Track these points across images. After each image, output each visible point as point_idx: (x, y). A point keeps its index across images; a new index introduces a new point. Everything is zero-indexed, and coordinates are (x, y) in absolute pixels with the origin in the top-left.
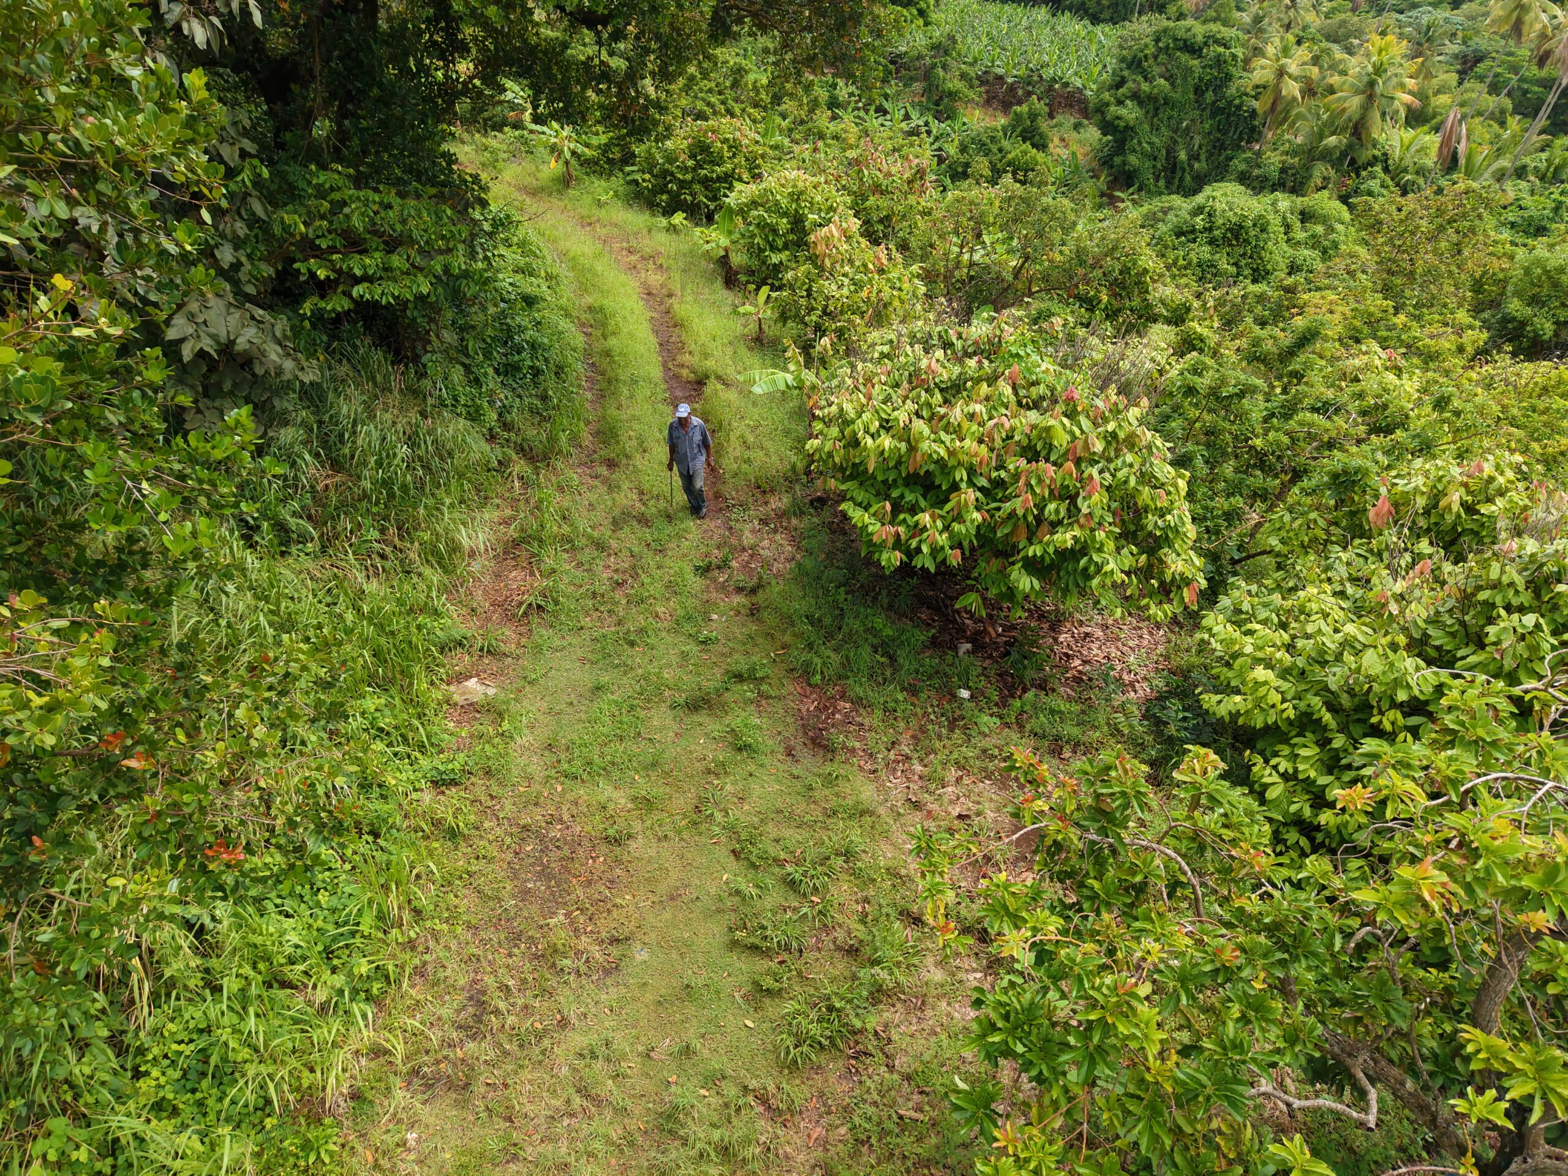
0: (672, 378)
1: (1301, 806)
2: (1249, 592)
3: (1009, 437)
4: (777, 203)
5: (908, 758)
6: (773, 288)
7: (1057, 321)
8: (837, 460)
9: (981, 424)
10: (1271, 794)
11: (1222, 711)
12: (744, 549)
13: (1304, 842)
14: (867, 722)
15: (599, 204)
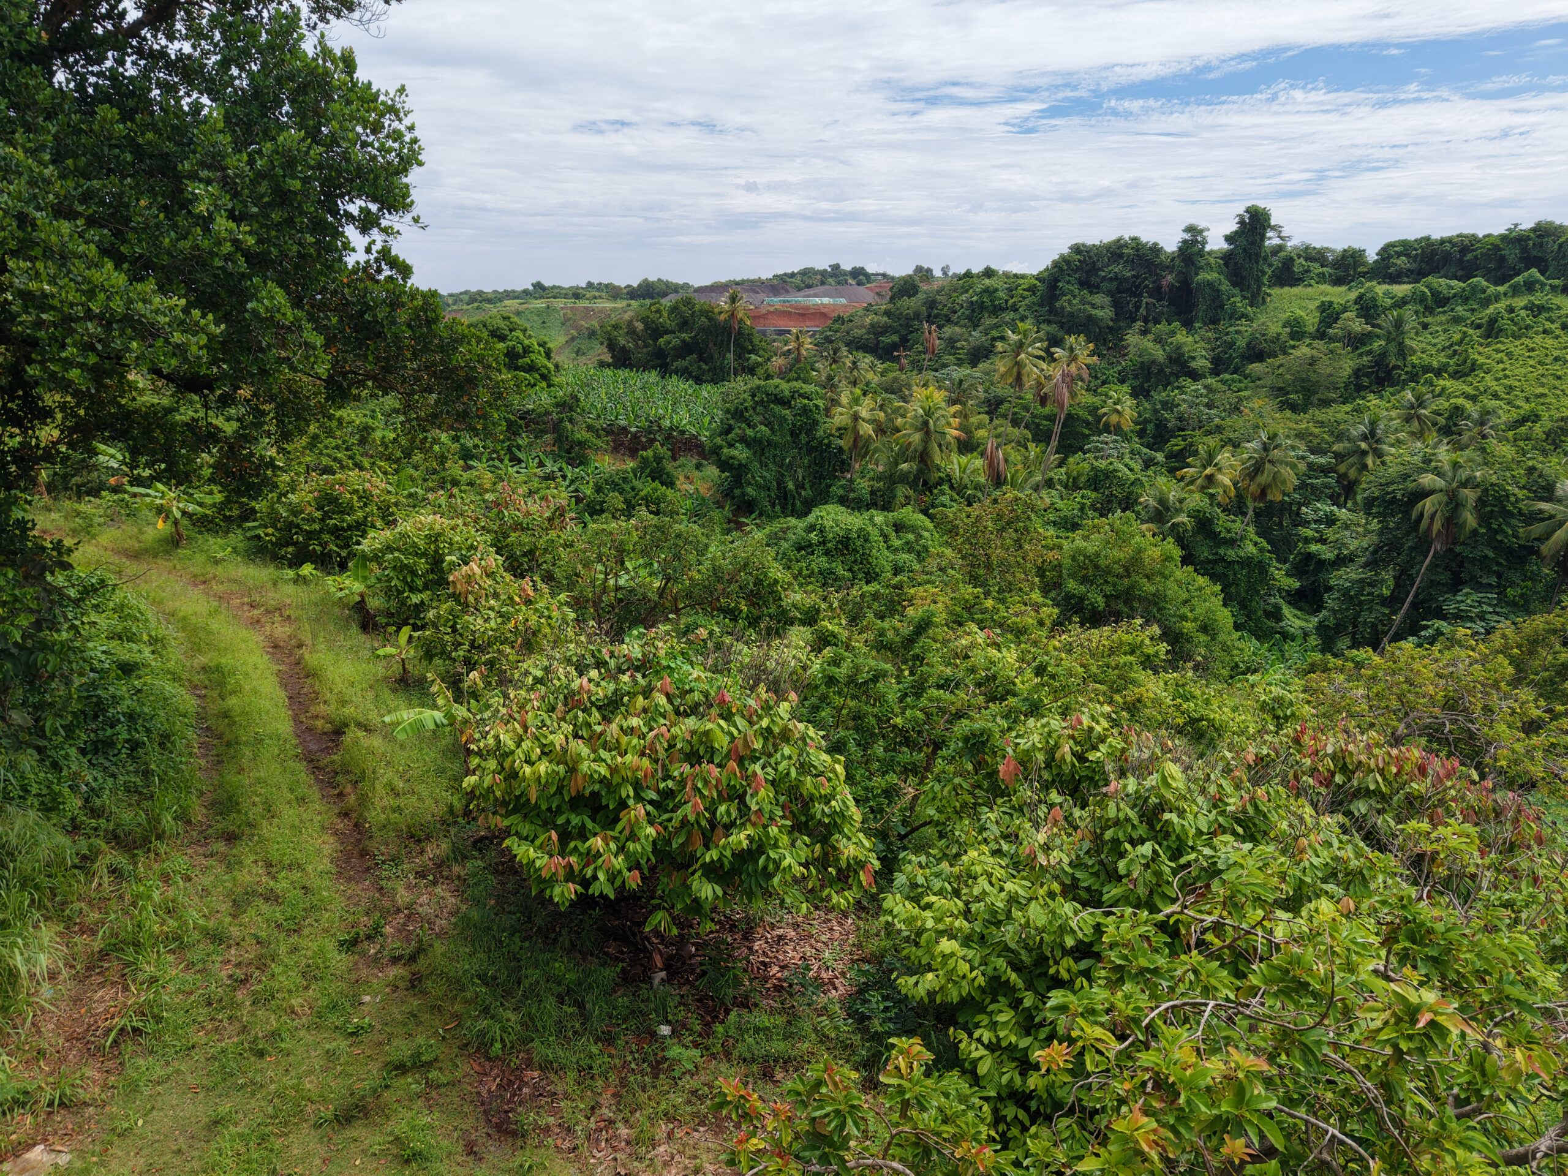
0: (303, 730)
1: (1009, 1075)
2: (921, 866)
3: (671, 746)
4: (415, 545)
5: (611, 1122)
6: (416, 628)
7: (703, 633)
8: (498, 794)
9: (643, 736)
10: (983, 1069)
11: (921, 991)
12: (398, 911)
13: (1022, 1115)
14: (559, 1089)
15: (216, 562)
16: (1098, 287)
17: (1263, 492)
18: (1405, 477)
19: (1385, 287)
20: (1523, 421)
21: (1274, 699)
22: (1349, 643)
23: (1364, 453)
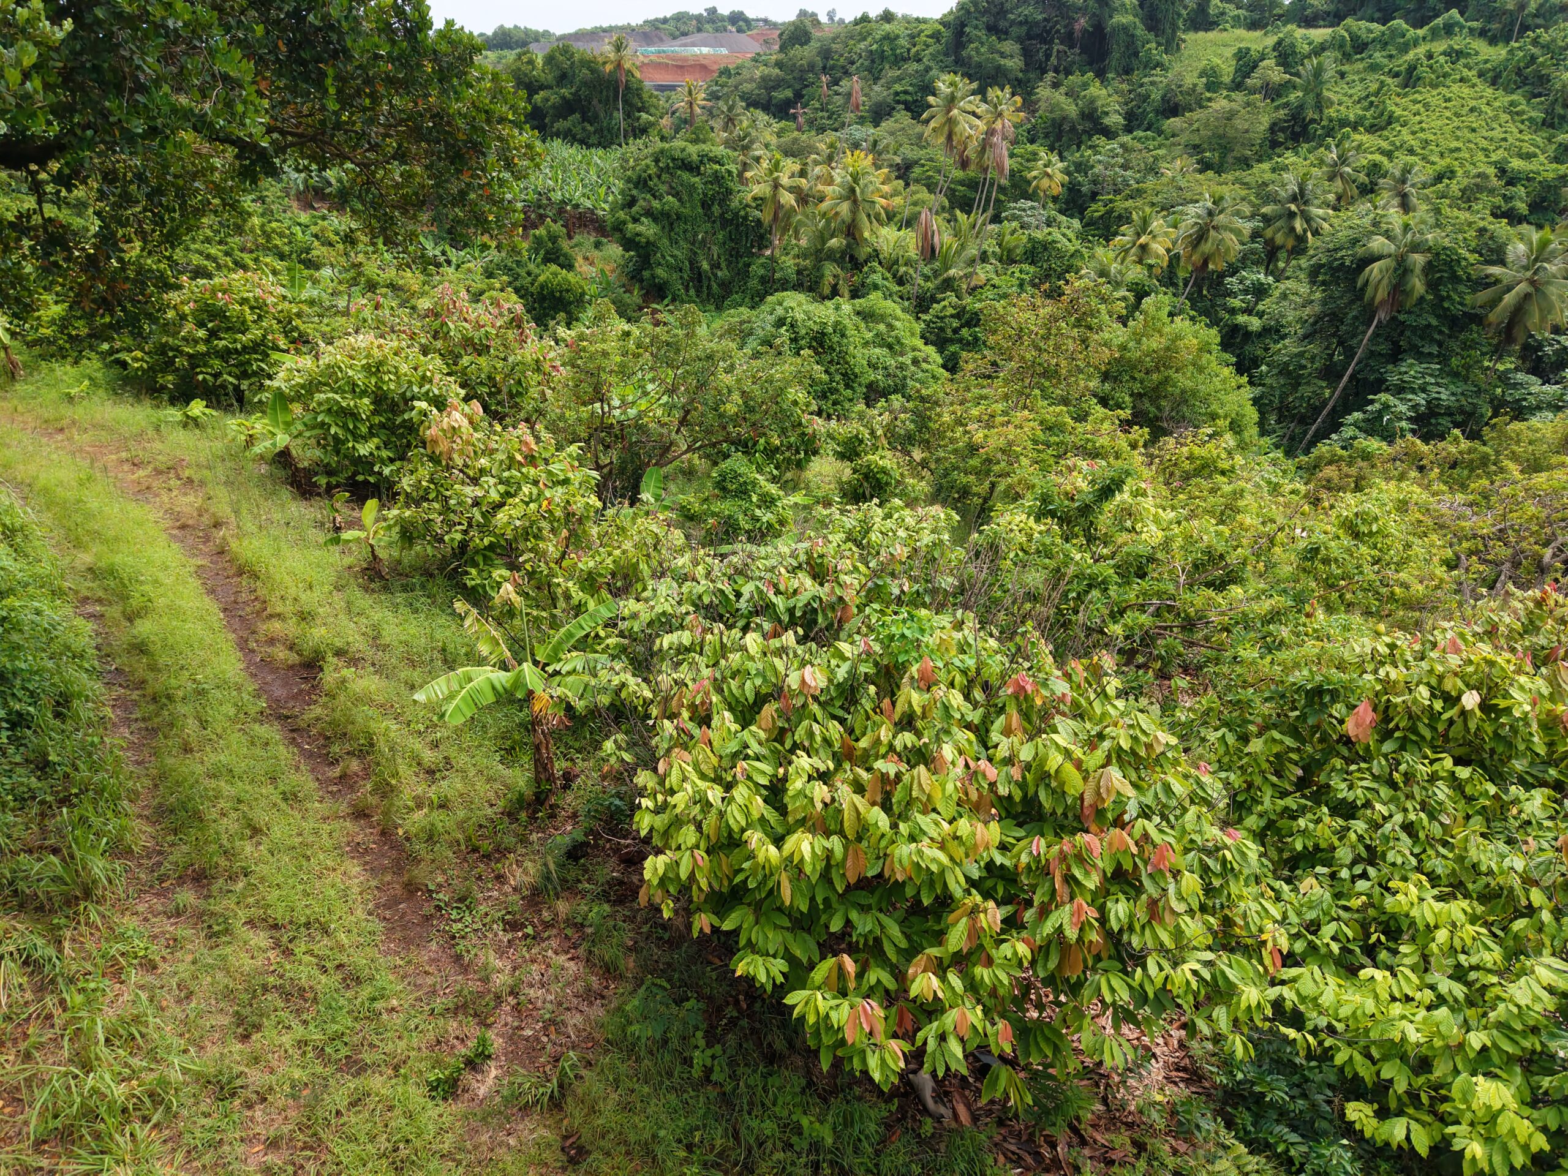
15: (74, 400)
16: (1006, 33)
17: (1206, 262)
18: (1355, 242)
19: (1302, 31)
20: (1439, 178)
23: (1292, 215)
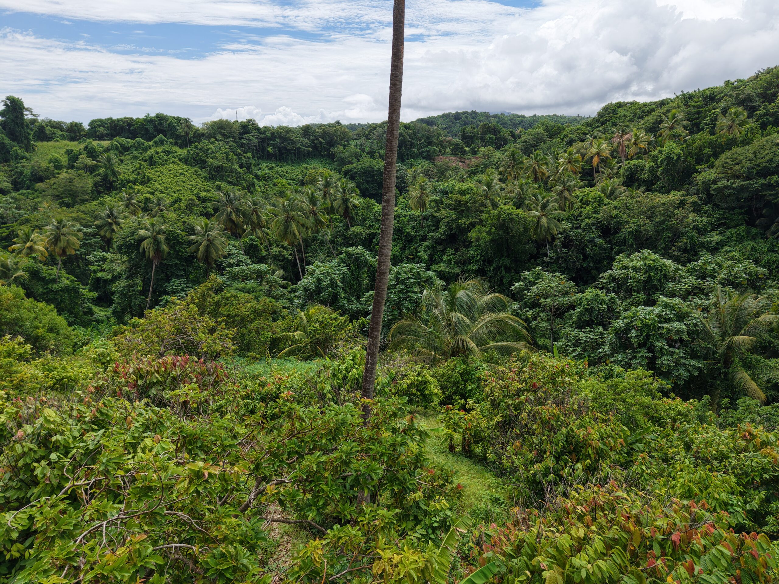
17: (64, 252)
18: (133, 233)
19: (97, 142)
20: (175, 202)
21: (99, 355)
22: (130, 317)
23: (111, 224)
